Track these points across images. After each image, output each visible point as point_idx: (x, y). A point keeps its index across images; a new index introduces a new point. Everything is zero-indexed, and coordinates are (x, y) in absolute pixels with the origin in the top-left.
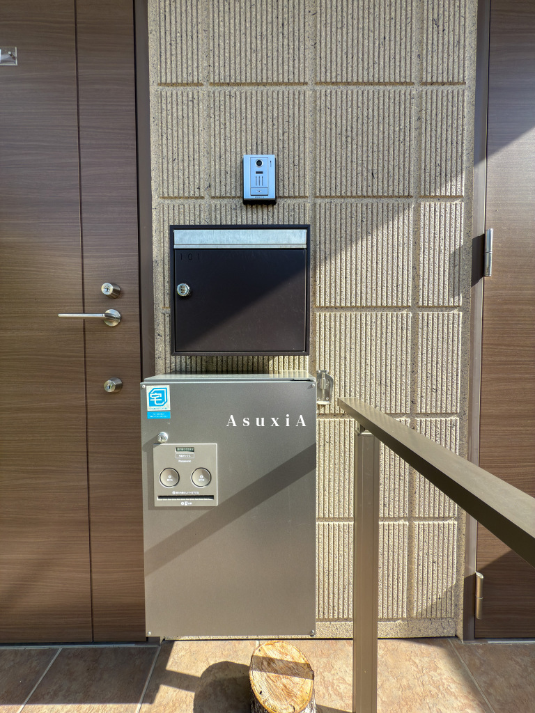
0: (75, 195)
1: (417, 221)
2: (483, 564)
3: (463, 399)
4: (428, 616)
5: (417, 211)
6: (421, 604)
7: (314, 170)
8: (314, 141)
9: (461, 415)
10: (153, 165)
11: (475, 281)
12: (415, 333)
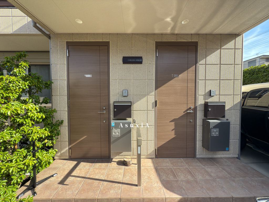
0: (99, 95)
1: (147, 98)
2: (158, 147)
3: (154, 123)
4: (150, 155)
5: (147, 97)
6: (149, 153)
7: (133, 91)
8: (133, 87)
9: (154, 126)
10: (110, 91)
11: (155, 107)
12: (147, 114)
